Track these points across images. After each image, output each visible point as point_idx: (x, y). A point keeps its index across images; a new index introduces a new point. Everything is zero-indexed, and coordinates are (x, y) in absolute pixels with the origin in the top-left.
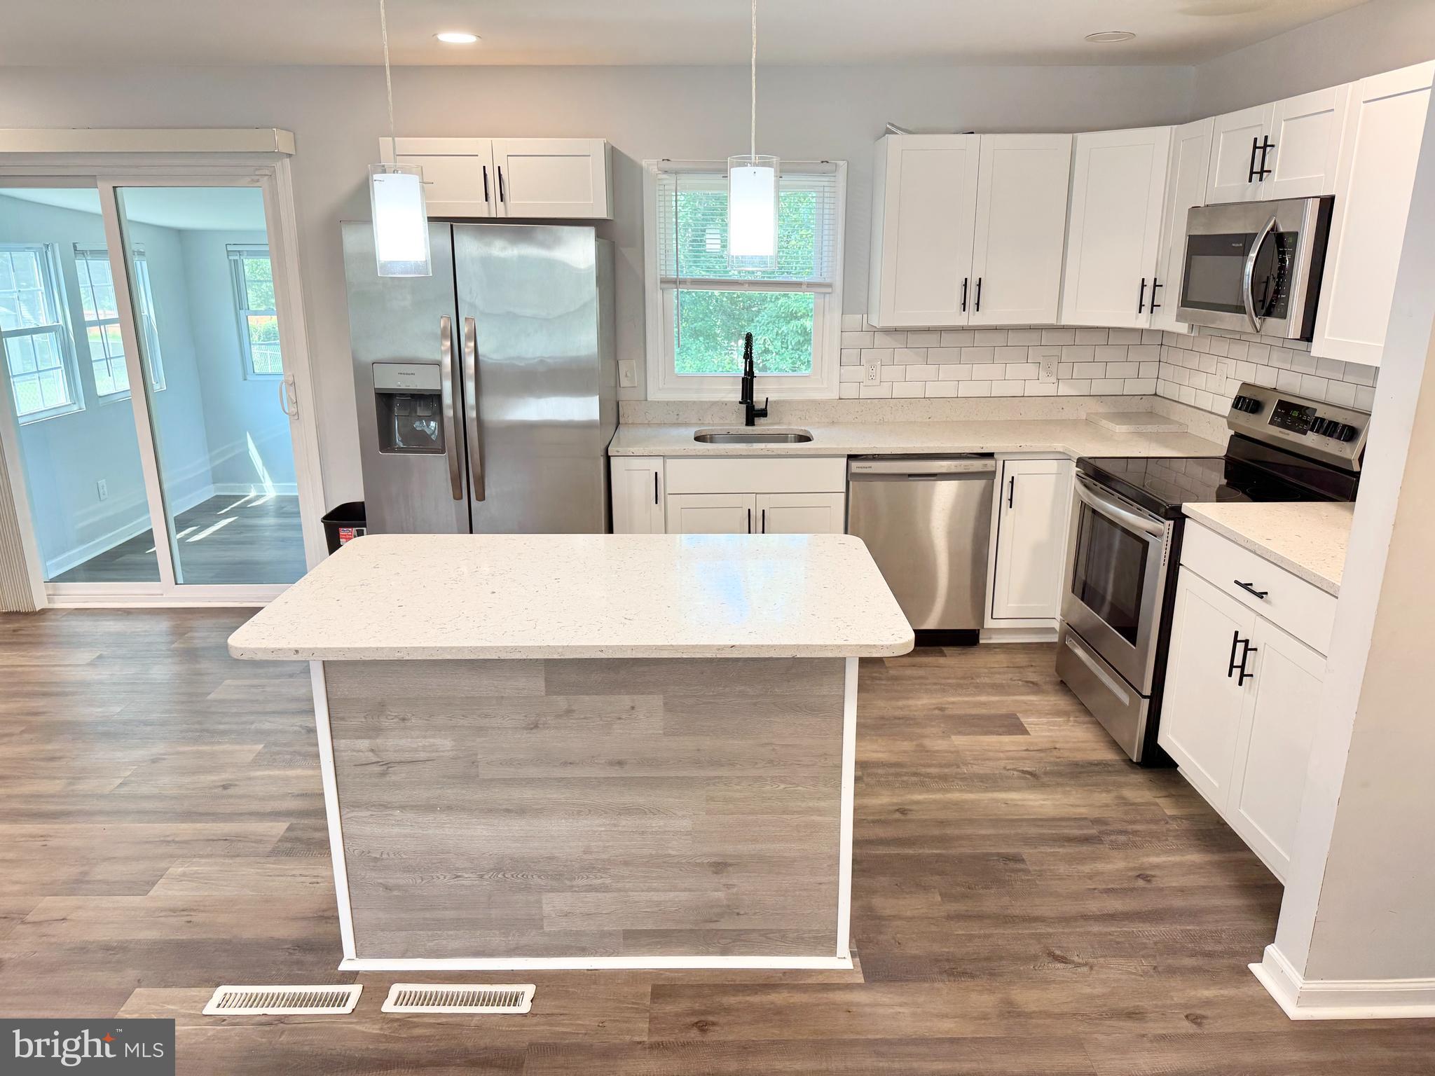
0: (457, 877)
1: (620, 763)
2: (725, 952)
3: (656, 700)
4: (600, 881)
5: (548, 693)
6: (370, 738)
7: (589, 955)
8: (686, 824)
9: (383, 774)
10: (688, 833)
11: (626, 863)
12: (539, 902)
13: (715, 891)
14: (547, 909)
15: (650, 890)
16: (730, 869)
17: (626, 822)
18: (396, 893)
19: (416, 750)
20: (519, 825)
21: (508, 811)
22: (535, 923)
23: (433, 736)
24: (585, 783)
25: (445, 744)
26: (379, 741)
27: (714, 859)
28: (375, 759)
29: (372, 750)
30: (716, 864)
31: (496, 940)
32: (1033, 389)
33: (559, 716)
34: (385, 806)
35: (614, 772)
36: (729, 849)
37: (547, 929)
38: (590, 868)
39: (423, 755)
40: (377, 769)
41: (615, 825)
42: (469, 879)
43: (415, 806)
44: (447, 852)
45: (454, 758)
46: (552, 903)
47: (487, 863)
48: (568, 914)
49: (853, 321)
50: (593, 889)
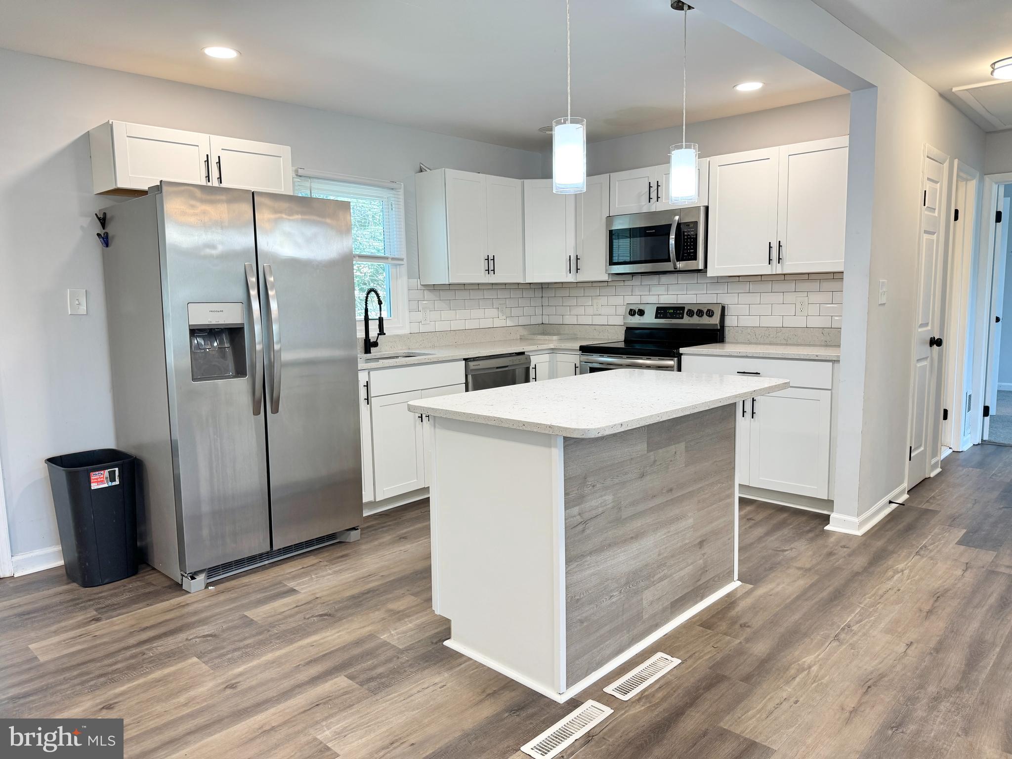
0: (611, 596)
1: (671, 490)
3: (682, 446)
4: (663, 573)
5: (649, 451)
6: (580, 504)
7: (660, 627)
8: (690, 521)
9: (584, 530)
10: (692, 527)
11: (672, 556)
12: (642, 599)
13: (700, 560)
14: (645, 602)
15: (681, 569)
16: (704, 543)
17: (673, 528)
18: (585, 624)
19: (597, 508)
20: (634, 548)
22: (639, 616)
23: (605, 495)
24: (659, 508)
25: (608, 499)
27: (699, 540)
28: (581, 520)
29: (580, 514)
30: (700, 543)
32: (499, 322)
34: (583, 555)
35: (670, 497)
36: (704, 530)
37: (644, 618)
38: (661, 565)
39: (600, 510)
40: (581, 527)
41: (669, 532)
42: (616, 596)
43: (596, 550)
44: (607, 580)
45: (613, 508)
46: (648, 596)
47: (623, 581)
48: (652, 603)
49: (414, 282)
50: (661, 579)
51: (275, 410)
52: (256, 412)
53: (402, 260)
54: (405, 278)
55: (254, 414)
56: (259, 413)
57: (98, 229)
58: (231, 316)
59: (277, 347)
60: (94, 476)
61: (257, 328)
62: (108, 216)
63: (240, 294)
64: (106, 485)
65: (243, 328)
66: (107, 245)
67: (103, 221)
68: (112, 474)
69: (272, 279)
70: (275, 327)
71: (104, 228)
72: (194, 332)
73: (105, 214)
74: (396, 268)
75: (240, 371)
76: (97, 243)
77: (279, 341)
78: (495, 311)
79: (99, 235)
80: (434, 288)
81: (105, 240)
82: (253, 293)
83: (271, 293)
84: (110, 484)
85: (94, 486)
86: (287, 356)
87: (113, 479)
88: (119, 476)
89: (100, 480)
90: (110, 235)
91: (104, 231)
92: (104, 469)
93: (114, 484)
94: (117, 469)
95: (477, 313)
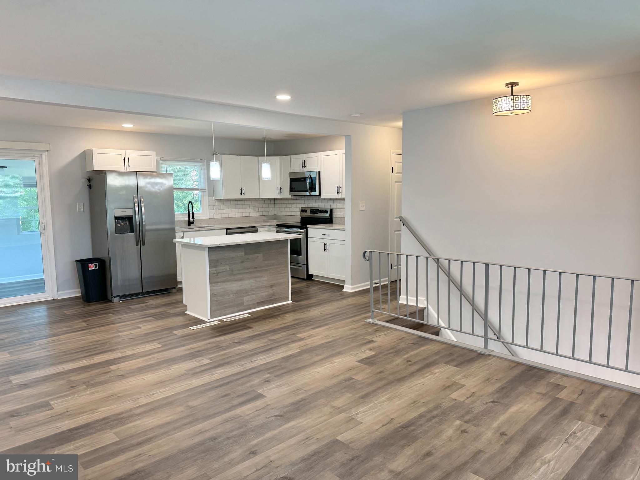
0: (229, 296)
1: (256, 268)
2: (273, 304)
3: (261, 255)
4: (253, 293)
5: (245, 255)
6: (215, 268)
8: (266, 278)
9: (217, 275)
10: (267, 280)
11: (257, 288)
12: (243, 299)
13: (271, 291)
14: (244, 300)
15: (262, 293)
16: (273, 286)
17: (258, 279)
18: (219, 302)
19: (223, 269)
21: (238, 280)
22: (242, 304)
23: (226, 266)
24: (250, 272)
25: (228, 267)
26: (217, 268)
27: (270, 285)
28: (216, 272)
29: (216, 270)
30: (271, 286)
31: (236, 309)
32: (251, 214)
33: (247, 260)
34: (217, 282)
35: (255, 270)
36: (273, 282)
37: (244, 305)
38: (252, 290)
39: (224, 270)
40: (216, 274)
42: (231, 296)
43: (223, 281)
44: (228, 291)
45: (230, 270)
46: (245, 299)
47: (235, 292)
48: (248, 301)
49: (211, 198)
50: (252, 294)
51: (144, 244)
52: (137, 245)
53: (205, 189)
54: (207, 197)
55: (136, 245)
56: (138, 245)
57: (87, 183)
58: (128, 213)
59: (144, 223)
60: (90, 265)
61: (137, 217)
62: (91, 179)
63: (132, 205)
64: (94, 269)
65: (133, 217)
66: (90, 189)
67: (89, 180)
68: (96, 265)
69: (143, 200)
70: (143, 217)
71: (89, 183)
72: (116, 218)
73: (90, 178)
74: (203, 193)
75: (132, 231)
76: (87, 188)
77: (145, 221)
78: (251, 209)
79: (88, 185)
80: (220, 200)
81: (90, 187)
82: (136, 205)
83: (142, 205)
84: (95, 268)
85: (90, 269)
86: (147, 227)
87: (96, 267)
88: (98, 266)
89: (91, 267)
90: (91, 185)
91: (89, 184)
92: (93, 263)
93: (96, 268)
94: (97, 263)
95: (241, 210)
